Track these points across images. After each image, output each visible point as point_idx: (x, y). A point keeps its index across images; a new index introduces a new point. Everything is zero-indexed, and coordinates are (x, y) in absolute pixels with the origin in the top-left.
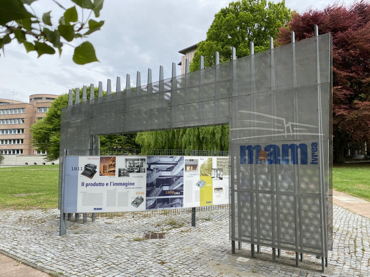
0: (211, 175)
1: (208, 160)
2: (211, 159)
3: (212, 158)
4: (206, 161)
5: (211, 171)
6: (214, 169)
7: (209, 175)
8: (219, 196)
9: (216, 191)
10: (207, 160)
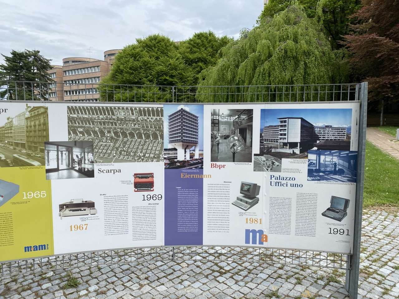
0: (43, 164)
1: (28, 115)
2: (42, 110)
3: (47, 109)
4: (19, 116)
5: (42, 151)
6: (58, 144)
7: (36, 163)
8: (79, 227)
9: (67, 212)
10: (24, 114)
